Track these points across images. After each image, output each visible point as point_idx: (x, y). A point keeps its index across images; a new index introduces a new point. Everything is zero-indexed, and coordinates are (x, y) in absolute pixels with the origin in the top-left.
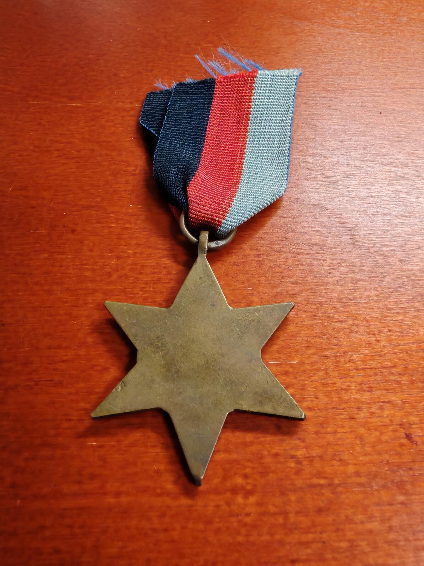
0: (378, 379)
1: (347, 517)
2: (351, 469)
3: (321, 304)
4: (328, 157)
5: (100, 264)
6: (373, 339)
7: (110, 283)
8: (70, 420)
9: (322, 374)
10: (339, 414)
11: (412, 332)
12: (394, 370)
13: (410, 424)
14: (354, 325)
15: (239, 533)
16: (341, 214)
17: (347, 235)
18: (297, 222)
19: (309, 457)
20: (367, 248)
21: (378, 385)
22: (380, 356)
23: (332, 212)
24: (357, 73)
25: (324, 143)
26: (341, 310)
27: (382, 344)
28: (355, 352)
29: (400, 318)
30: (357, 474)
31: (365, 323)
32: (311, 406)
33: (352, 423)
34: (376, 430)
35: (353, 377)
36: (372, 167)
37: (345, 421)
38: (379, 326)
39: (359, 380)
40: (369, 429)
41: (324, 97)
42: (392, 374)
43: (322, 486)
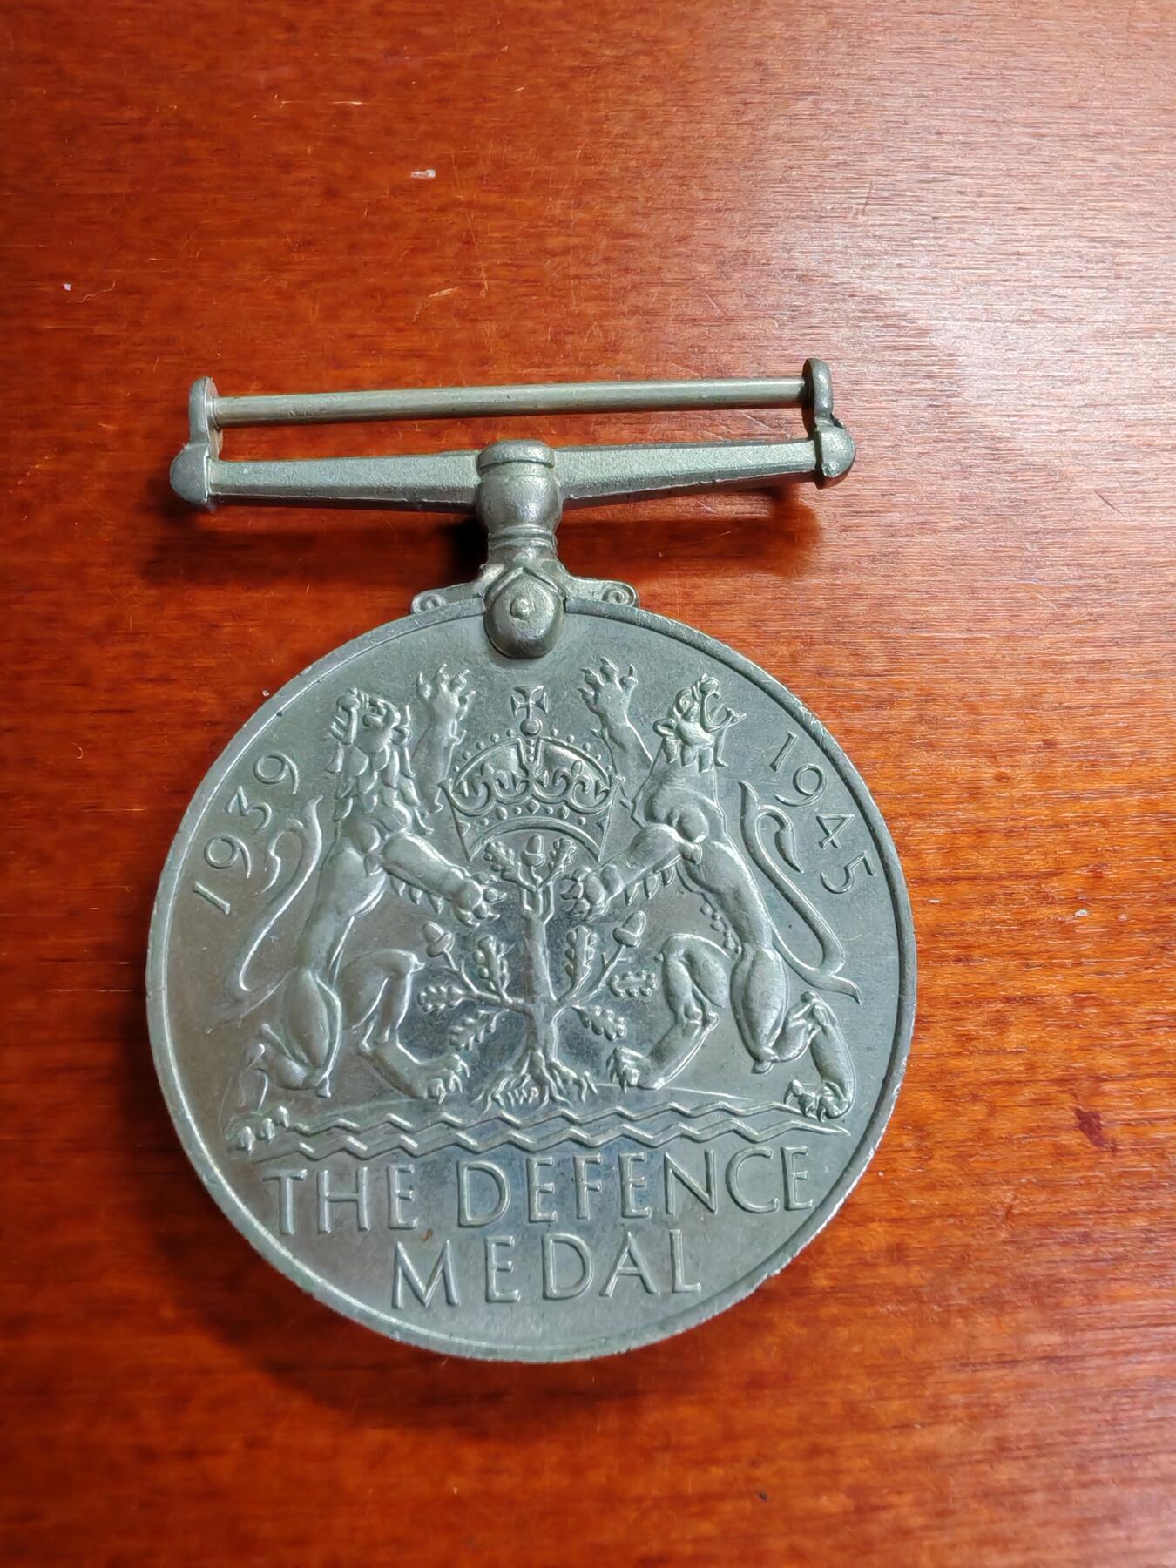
0: (996, 916)
1: (851, 1408)
3: (810, 642)
4: (870, 103)
6: (988, 772)
11: (1126, 749)
12: (1055, 887)
13: (1100, 1080)
14: (921, 719)
16: (902, 317)
17: (918, 393)
18: (742, 338)
20: (988, 444)
21: (993, 938)
22: (1008, 834)
23: (868, 307)
26: (878, 664)
27: (1016, 793)
28: (920, 816)
29: (1090, 698)
31: (962, 716)
34: (975, 1098)
36: (1025, 147)
38: (1011, 725)
40: (949, 1095)
42: (1047, 899)
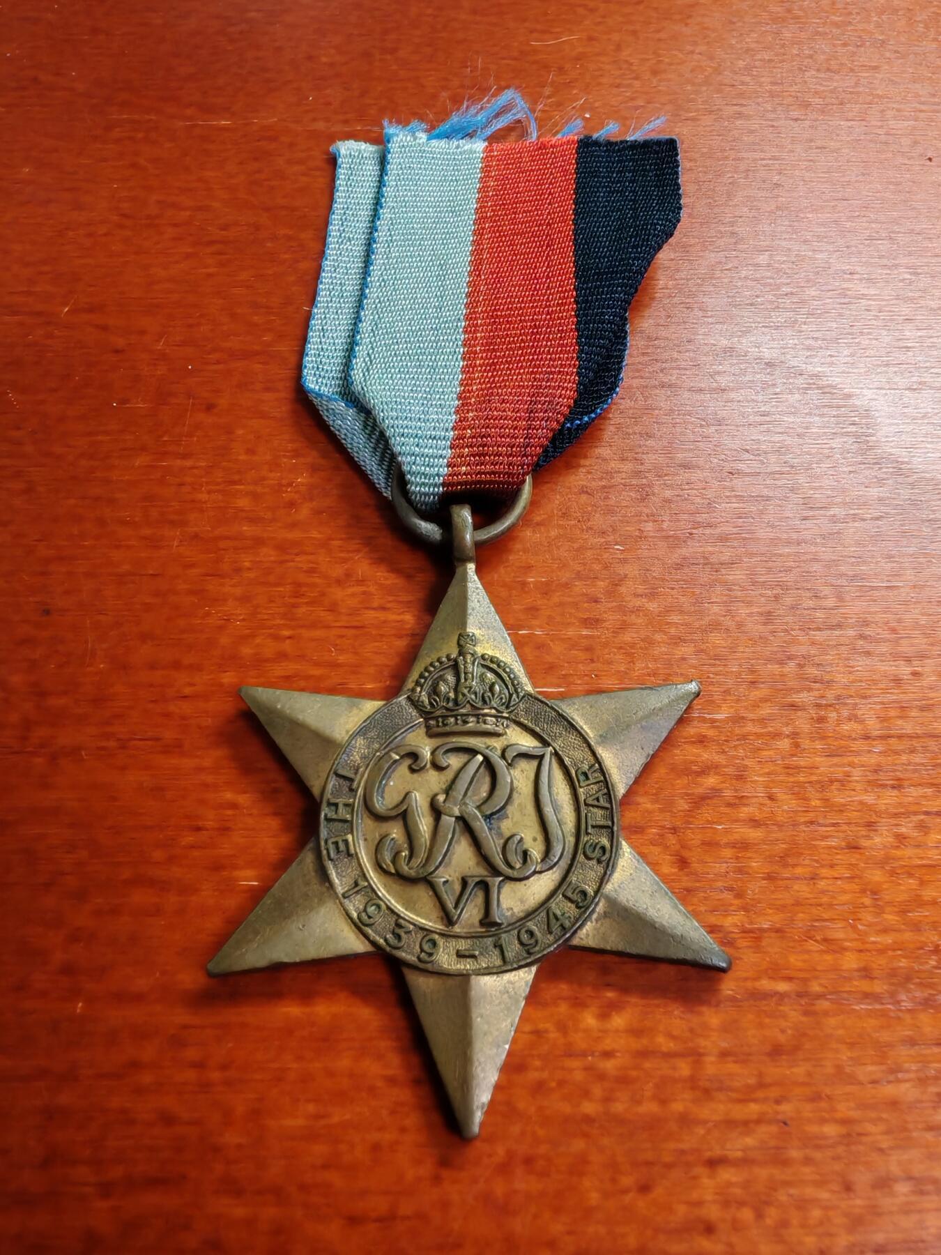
2: (850, 962)
5: (272, 482)
7: (293, 525)
8: (199, 829)
9: (785, 744)
10: (825, 838)
15: (586, 1094)
19: (751, 931)
24: (876, 68)
25: (795, 224)
30: (866, 973)
32: (758, 816)
33: (854, 858)
35: (858, 753)
37: (837, 853)
39: (873, 760)
41: (796, 120)
43: (782, 996)
